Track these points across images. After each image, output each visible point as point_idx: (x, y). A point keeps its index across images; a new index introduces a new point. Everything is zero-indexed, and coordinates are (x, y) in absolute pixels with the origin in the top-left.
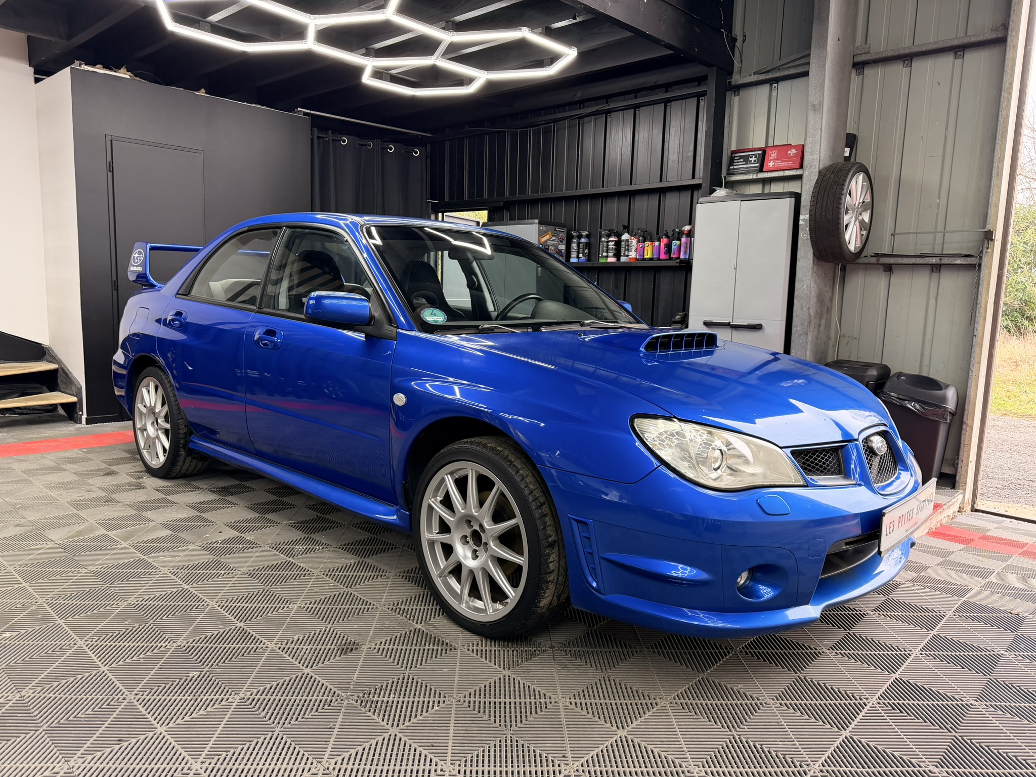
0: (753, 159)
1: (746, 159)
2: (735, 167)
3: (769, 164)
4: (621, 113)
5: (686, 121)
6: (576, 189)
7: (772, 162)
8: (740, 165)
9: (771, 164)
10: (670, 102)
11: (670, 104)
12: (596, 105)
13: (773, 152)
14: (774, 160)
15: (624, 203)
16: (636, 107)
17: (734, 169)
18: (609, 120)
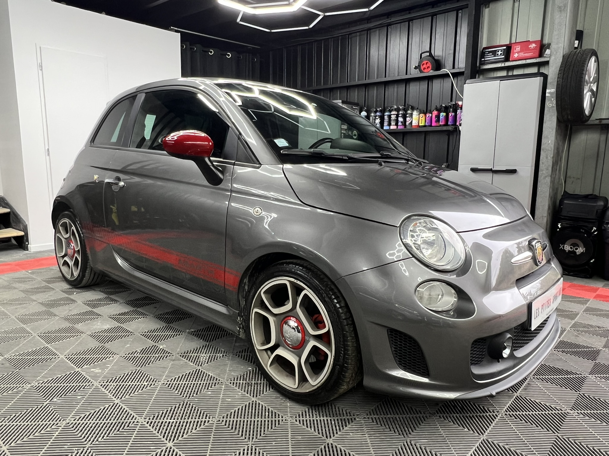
0: (500, 53)
1: (494, 53)
2: (486, 59)
3: (514, 55)
4: (399, 25)
5: (448, 29)
6: (366, 79)
7: (516, 54)
8: (490, 58)
9: (516, 55)
10: (436, 15)
11: (435, 17)
12: (380, 20)
13: (518, 46)
14: (518, 52)
15: (402, 88)
16: (410, 20)
17: (485, 60)
18: (389, 30)
